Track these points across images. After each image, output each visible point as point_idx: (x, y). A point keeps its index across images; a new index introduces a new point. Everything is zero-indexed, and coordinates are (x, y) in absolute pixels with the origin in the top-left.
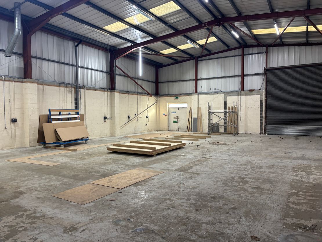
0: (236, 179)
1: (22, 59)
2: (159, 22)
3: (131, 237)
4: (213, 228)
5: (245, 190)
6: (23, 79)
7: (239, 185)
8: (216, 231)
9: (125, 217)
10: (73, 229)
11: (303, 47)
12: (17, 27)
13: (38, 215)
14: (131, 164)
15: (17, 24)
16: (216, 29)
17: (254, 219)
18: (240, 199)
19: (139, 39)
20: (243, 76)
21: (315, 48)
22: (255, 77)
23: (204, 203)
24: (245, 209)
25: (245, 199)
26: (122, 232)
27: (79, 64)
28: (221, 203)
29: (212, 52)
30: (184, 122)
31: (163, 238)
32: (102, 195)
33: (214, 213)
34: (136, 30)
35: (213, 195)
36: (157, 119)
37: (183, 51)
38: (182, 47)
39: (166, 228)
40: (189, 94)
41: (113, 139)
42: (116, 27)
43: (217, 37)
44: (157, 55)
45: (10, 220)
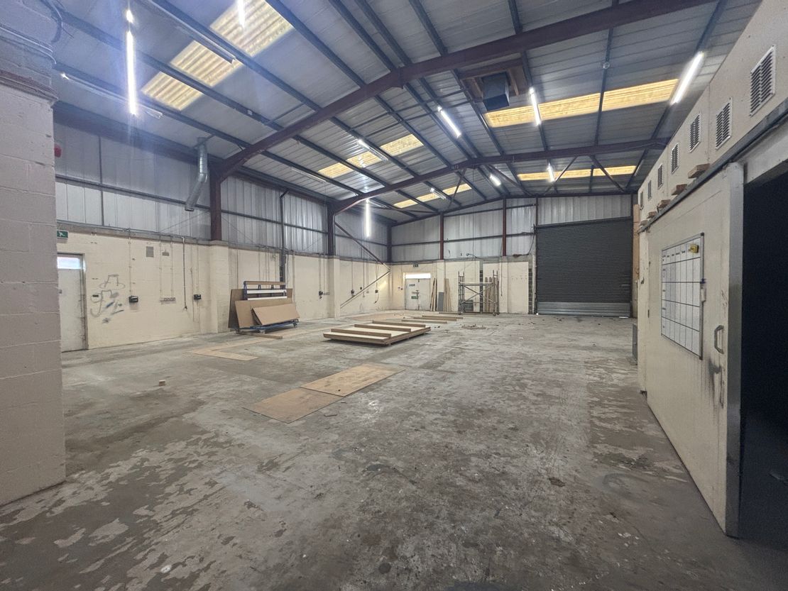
0: (508, 379)
1: (209, 214)
2: (393, 164)
3: (362, 481)
4: (488, 463)
5: (525, 399)
6: (209, 240)
7: (515, 390)
8: (493, 470)
9: (352, 444)
10: (273, 465)
11: (585, 198)
12: (201, 171)
13: (222, 440)
14: (357, 357)
15: (201, 167)
16: (470, 173)
17: (547, 448)
18: (520, 412)
19: (366, 188)
20: (505, 236)
21: (601, 199)
22: (521, 238)
23: (468, 420)
24: (531, 430)
25: (528, 414)
26: (348, 472)
27: (286, 221)
28: (492, 421)
29: (463, 205)
30: (425, 299)
31: (413, 482)
32: (316, 407)
33: (485, 436)
34: (362, 175)
35: (479, 406)
36: (390, 294)
37: (425, 204)
38: (423, 199)
39: (415, 463)
40: (432, 261)
41: (331, 321)
42: (335, 170)
43: (470, 184)
44: (391, 209)
45: (178, 449)
